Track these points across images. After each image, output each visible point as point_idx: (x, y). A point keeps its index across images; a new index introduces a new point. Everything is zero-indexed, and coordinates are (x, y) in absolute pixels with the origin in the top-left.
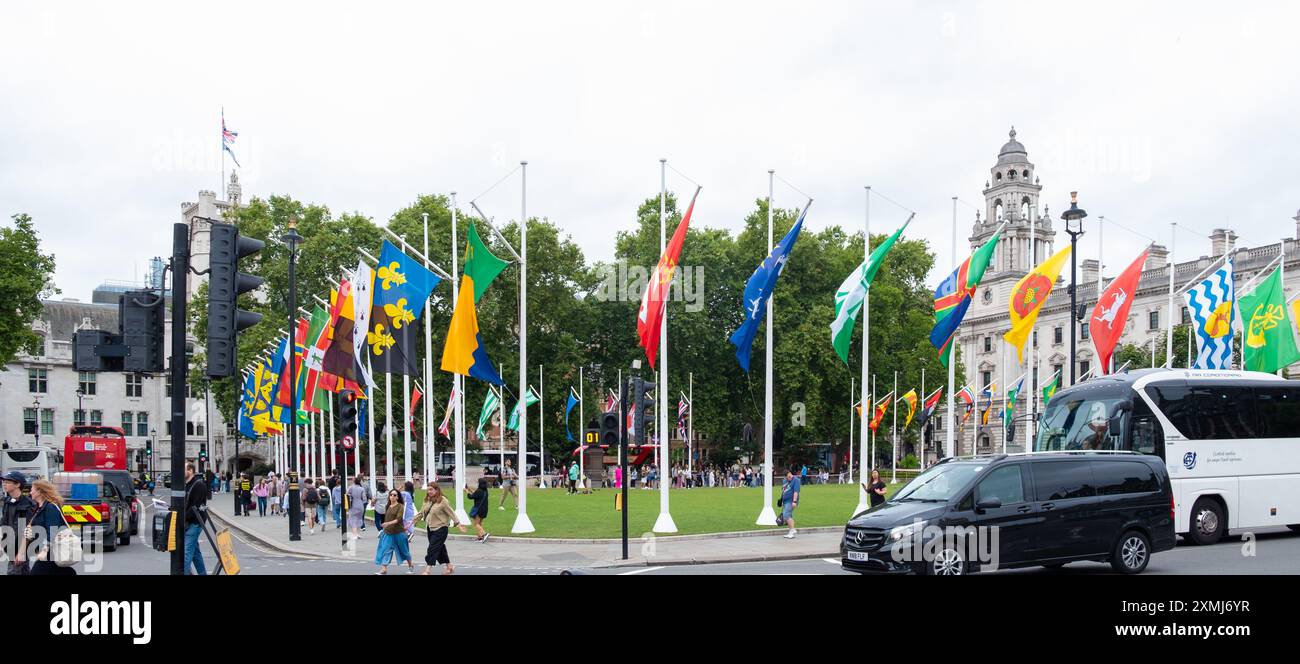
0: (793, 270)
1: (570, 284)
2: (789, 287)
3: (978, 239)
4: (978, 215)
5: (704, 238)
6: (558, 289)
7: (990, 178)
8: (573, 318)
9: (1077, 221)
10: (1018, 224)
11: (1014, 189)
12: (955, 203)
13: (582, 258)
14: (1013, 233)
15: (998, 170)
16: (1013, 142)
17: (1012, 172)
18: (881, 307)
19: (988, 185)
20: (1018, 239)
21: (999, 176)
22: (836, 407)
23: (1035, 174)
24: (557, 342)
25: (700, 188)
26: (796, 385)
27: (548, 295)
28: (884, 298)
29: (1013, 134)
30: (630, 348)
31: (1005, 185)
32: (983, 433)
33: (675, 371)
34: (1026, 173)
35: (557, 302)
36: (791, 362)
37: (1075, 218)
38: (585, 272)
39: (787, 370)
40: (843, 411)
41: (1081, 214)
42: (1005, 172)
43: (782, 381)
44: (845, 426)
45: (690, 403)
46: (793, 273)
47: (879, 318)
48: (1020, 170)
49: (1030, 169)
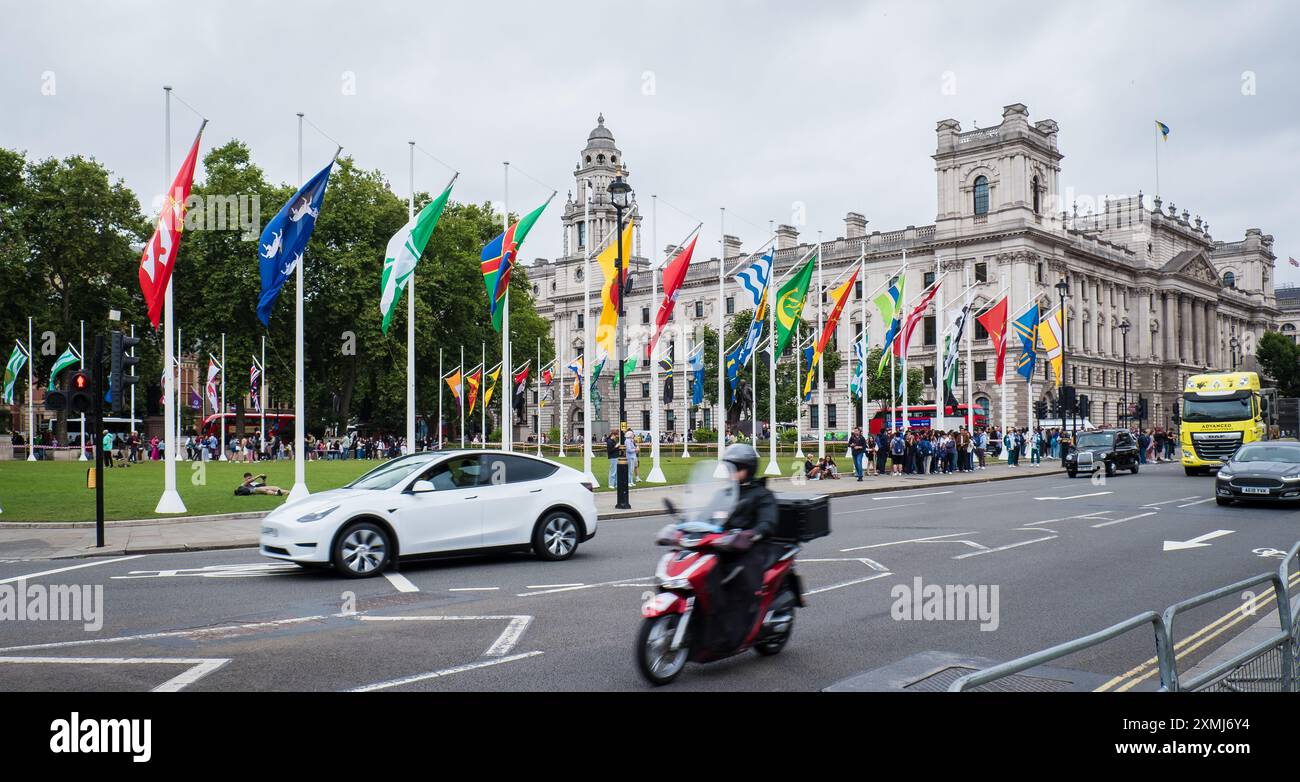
0: (379, 235)
1: (122, 233)
2: (374, 251)
3: (570, 218)
4: (570, 195)
5: (281, 195)
6: (108, 237)
7: (580, 160)
8: (127, 271)
9: (623, 196)
10: (607, 207)
11: (604, 173)
12: (506, 168)
13: (137, 205)
14: (603, 215)
15: (588, 153)
16: (601, 127)
17: (601, 157)
18: (471, 277)
19: (578, 167)
20: (608, 221)
21: (589, 159)
22: (425, 377)
23: (621, 161)
24: (107, 296)
25: (206, 121)
26: (381, 354)
27: (95, 243)
28: (474, 268)
29: (601, 120)
30: (195, 307)
31: (595, 169)
32: (577, 409)
33: (248, 334)
34: (613, 159)
35: (107, 251)
36: (376, 330)
37: (620, 192)
38: (141, 220)
39: (372, 339)
40: (432, 382)
41: (626, 188)
42: (594, 155)
43: (368, 349)
44: (435, 397)
45: (263, 369)
46: (379, 238)
47: (469, 288)
48: (608, 155)
49: (617, 155)
